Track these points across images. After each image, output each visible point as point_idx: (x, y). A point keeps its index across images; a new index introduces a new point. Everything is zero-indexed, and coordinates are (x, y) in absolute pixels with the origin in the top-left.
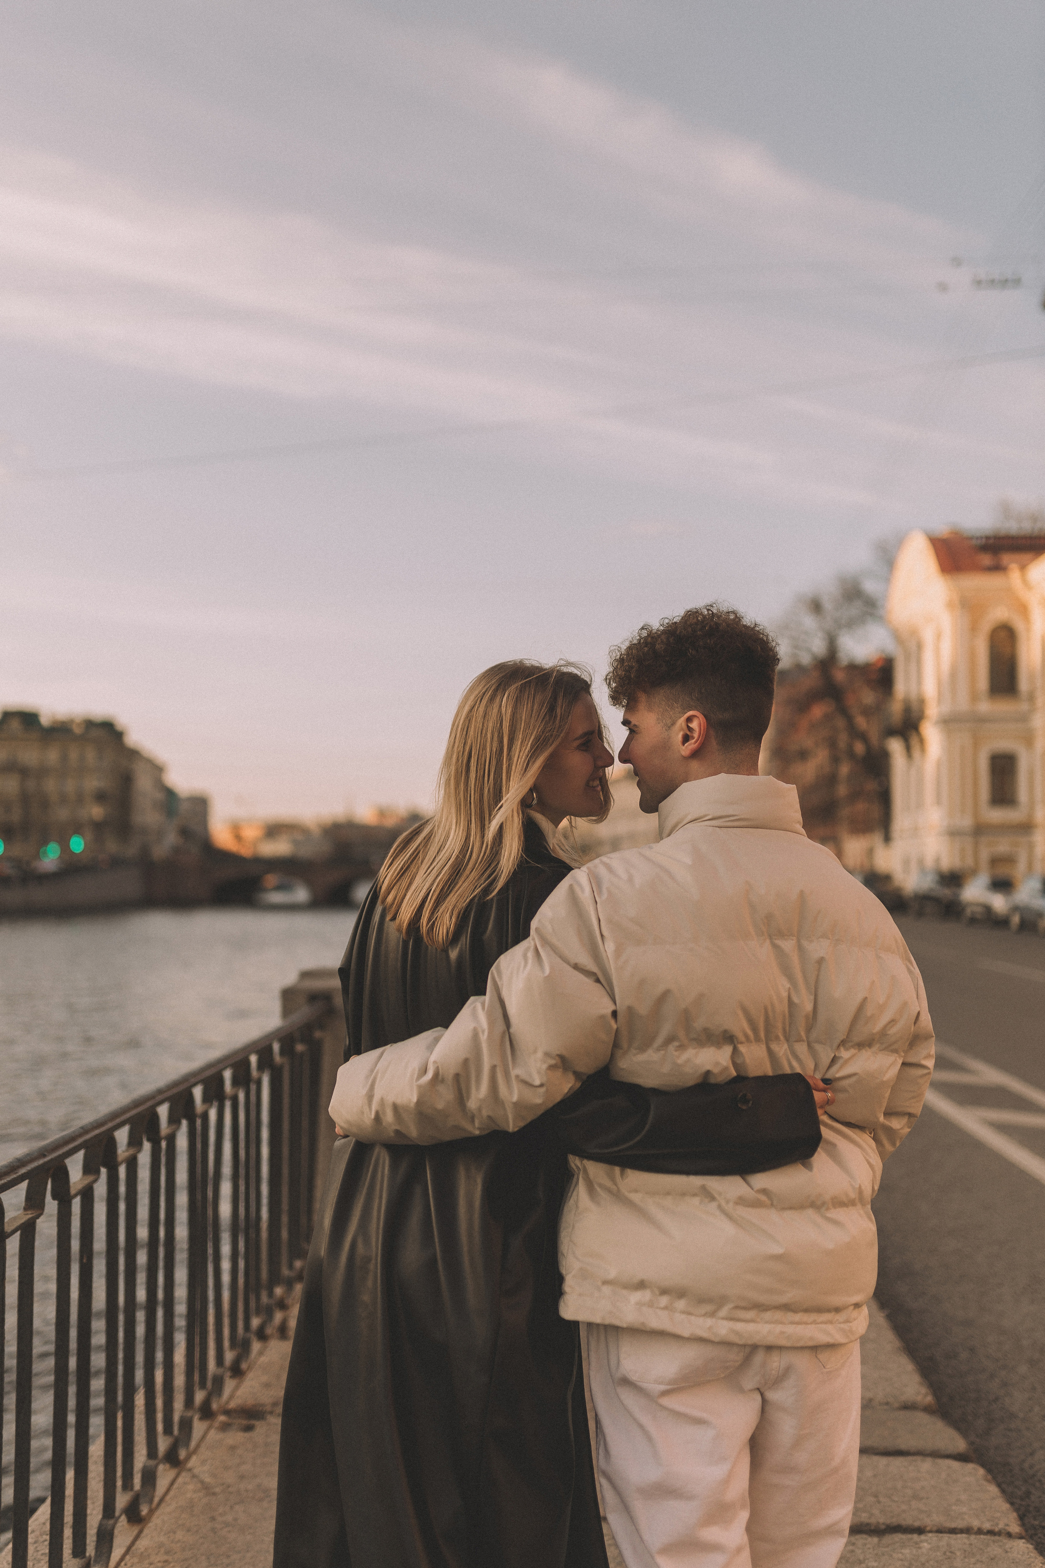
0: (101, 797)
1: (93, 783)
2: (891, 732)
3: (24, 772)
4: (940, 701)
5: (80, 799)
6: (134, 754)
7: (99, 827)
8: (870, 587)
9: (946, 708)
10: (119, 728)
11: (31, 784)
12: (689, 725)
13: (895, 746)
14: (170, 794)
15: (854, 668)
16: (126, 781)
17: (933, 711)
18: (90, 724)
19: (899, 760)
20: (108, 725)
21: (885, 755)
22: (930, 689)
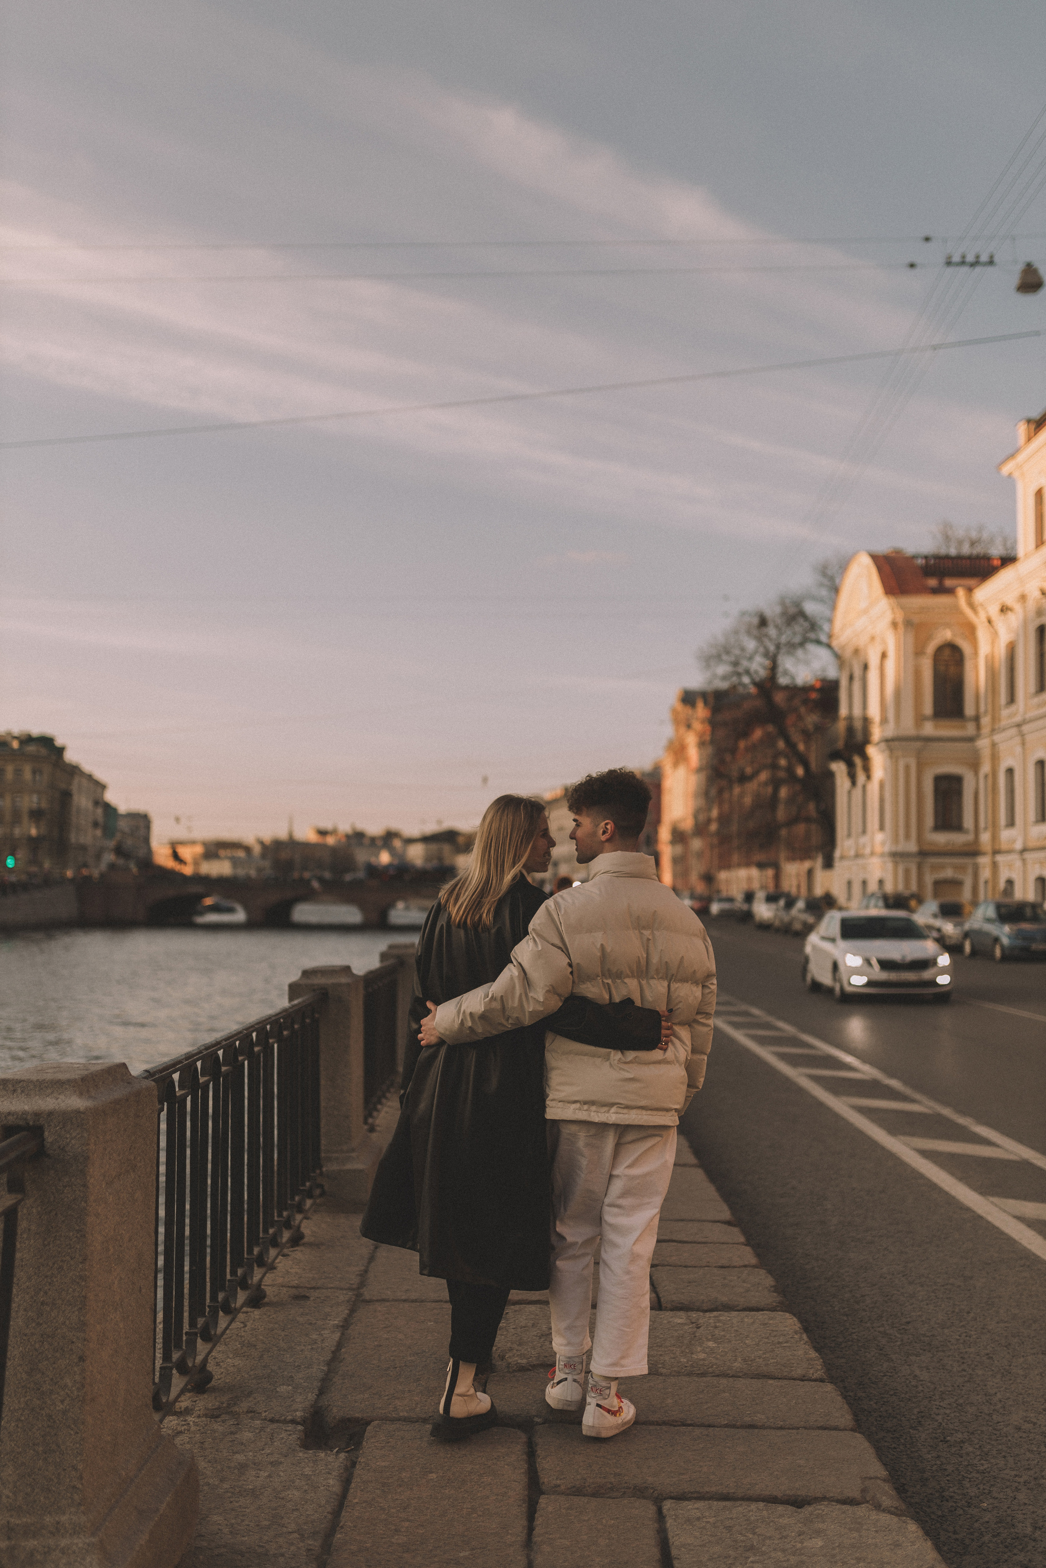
0: (36, 815)
1: (29, 801)
2: (834, 755)
4: (884, 721)
5: (17, 816)
6: (74, 770)
7: (34, 843)
8: (810, 608)
9: (890, 731)
10: (57, 744)
12: (606, 826)
13: (839, 768)
14: (109, 809)
15: (794, 691)
16: (66, 796)
17: (877, 733)
18: (28, 740)
19: (842, 782)
20: (46, 742)
21: (830, 776)
22: (874, 711)
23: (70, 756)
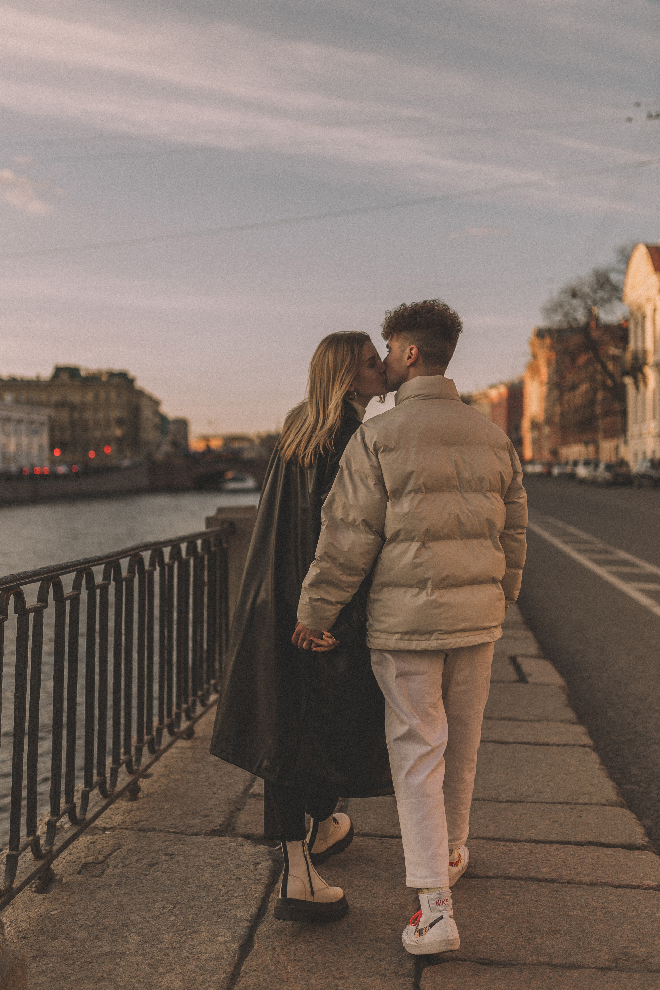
0: (120, 422)
1: (115, 414)
2: (625, 373)
3: (72, 407)
4: (655, 351)
5: (108, 424)
6: (140, 393)
7: (119, 441)
8: (614, 277)
10: (130, 377)
11: (76, 415)
12: (411, 352)
13: (628, 381)
14: (163, 418)
16: (136, 411)
17: (651, 359)
18: (111, 375)
19: (631, 390)
20: (123, 375)
21: (624, 387)
22: (649, 345)
23: (140, 384)
